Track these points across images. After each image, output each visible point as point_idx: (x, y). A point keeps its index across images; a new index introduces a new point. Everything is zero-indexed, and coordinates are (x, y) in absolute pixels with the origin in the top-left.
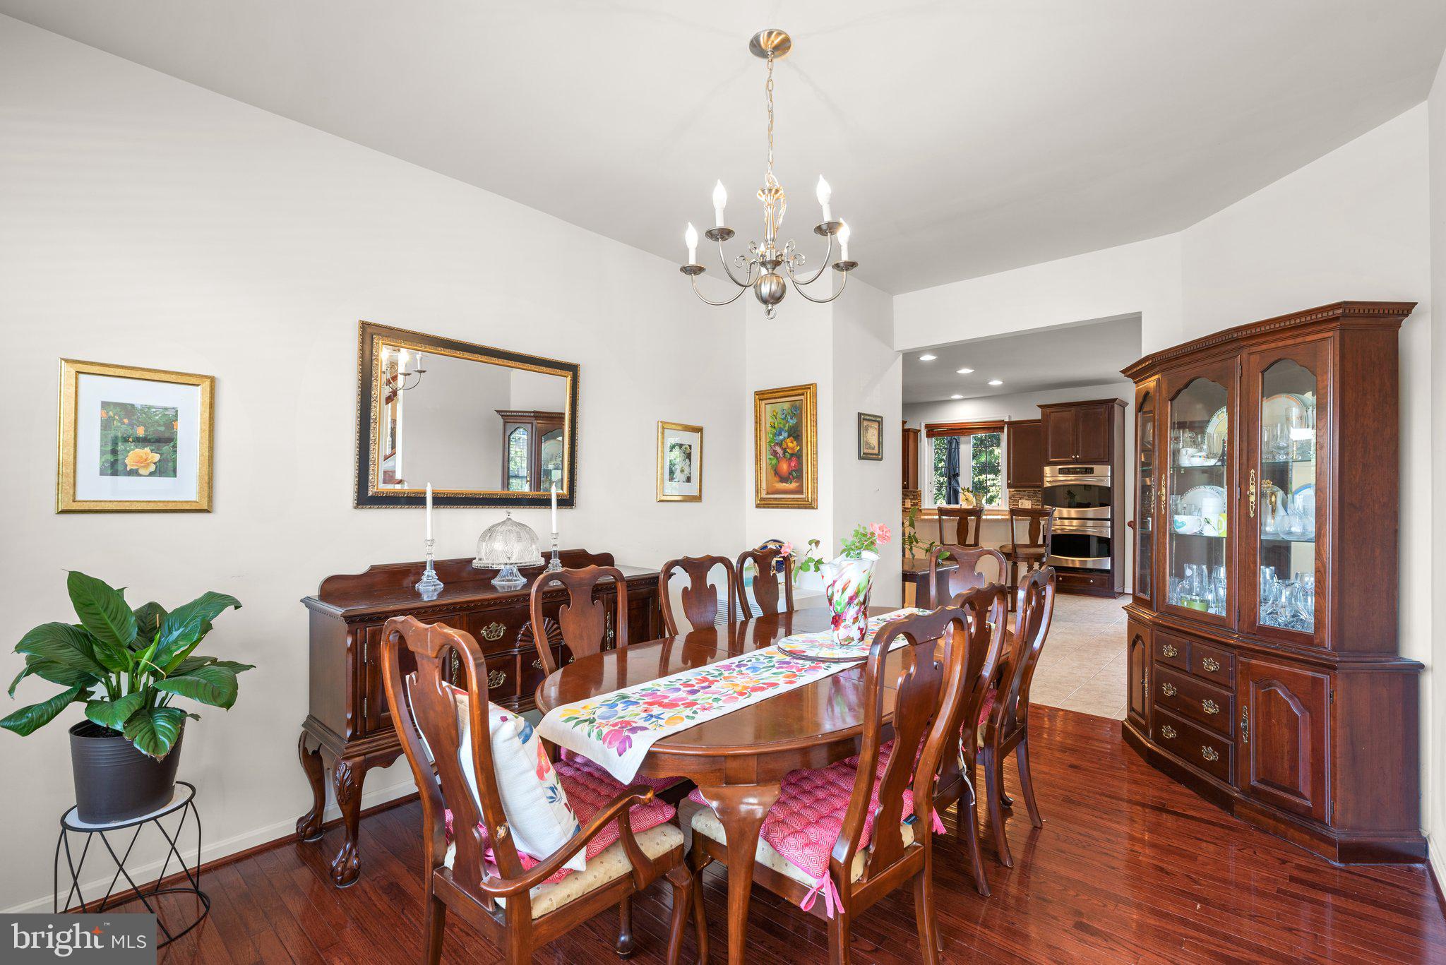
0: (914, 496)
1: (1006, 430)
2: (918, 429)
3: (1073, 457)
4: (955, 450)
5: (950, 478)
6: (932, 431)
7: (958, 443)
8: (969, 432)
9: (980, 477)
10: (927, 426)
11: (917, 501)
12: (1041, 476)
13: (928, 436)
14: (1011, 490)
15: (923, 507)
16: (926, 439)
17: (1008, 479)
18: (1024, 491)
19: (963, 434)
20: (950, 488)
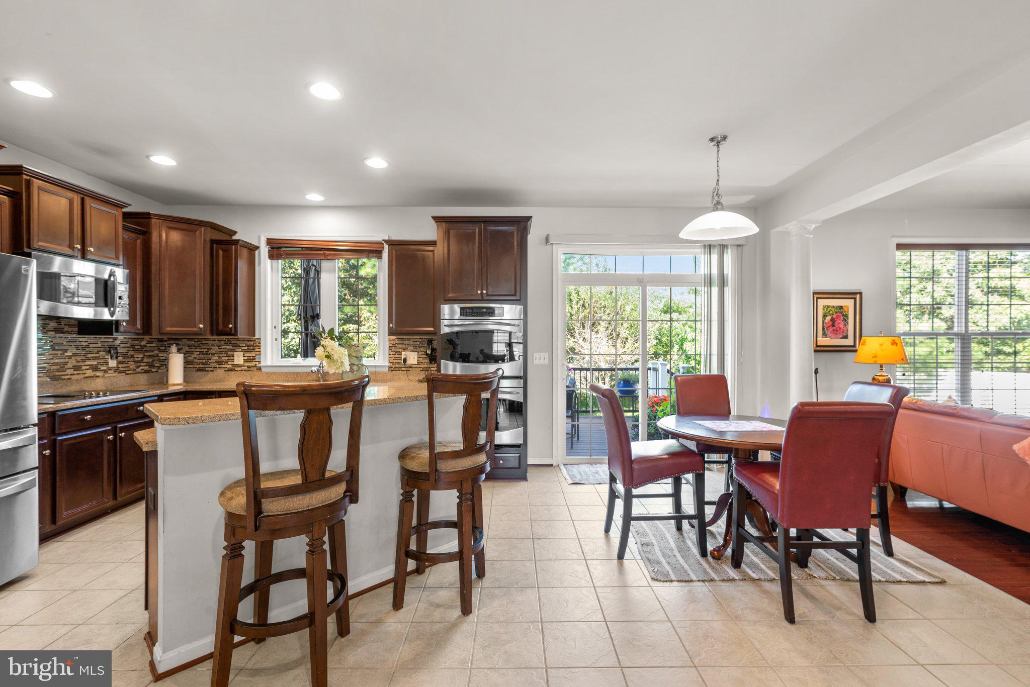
0: (248, 346)
1: (385, 255)
2: (256, 244)
3: (479, 292)
4: (314, 281)
5: (306, 321)
6: (278, 249)
7: (318, 272)
8: (333, 255)
9: (344, 327)
10: (270, 242)
11: (253, 354)
12: (435, 319)
13: (272, 256)
14: (394, 337)
15: (262, 364)
16: (269, 261)
17: (390, 321)
18: (409, 339)
19: (326, 258)
20: (307, 335)
